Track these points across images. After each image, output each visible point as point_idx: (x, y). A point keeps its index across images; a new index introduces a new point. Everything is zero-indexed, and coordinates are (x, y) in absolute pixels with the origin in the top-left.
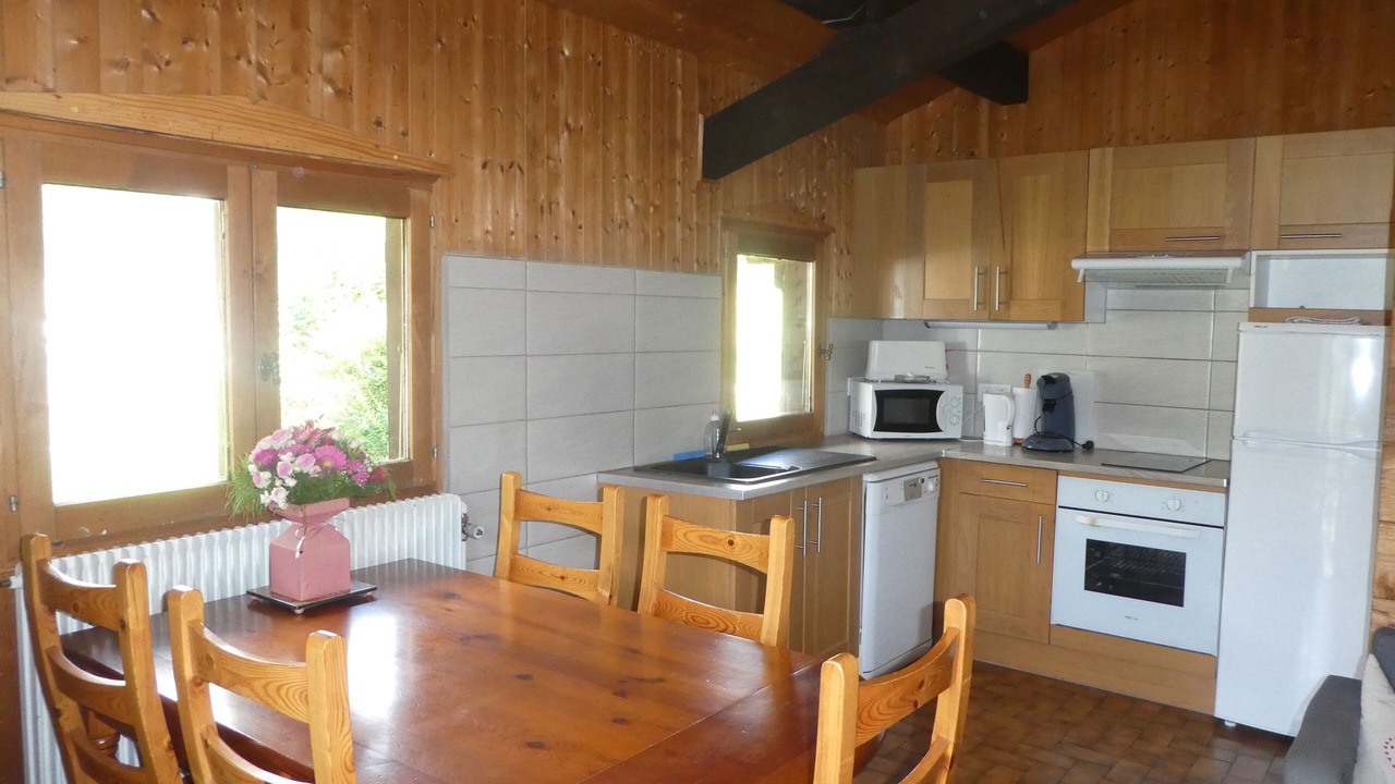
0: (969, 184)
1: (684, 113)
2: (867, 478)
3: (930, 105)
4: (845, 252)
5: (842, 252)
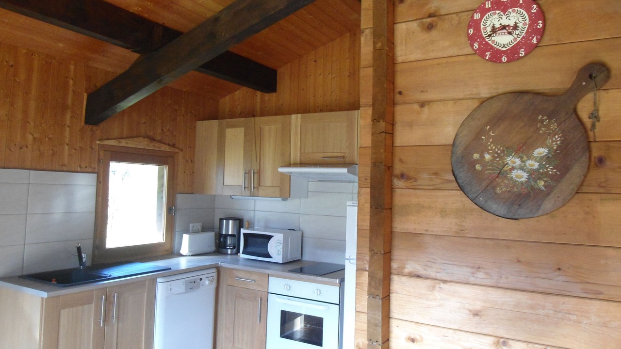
0: (242, 130)
1: (74, 92)
2: (159, 280)
3: (237, 92)
4: (190, 161)
5: (187, 161)
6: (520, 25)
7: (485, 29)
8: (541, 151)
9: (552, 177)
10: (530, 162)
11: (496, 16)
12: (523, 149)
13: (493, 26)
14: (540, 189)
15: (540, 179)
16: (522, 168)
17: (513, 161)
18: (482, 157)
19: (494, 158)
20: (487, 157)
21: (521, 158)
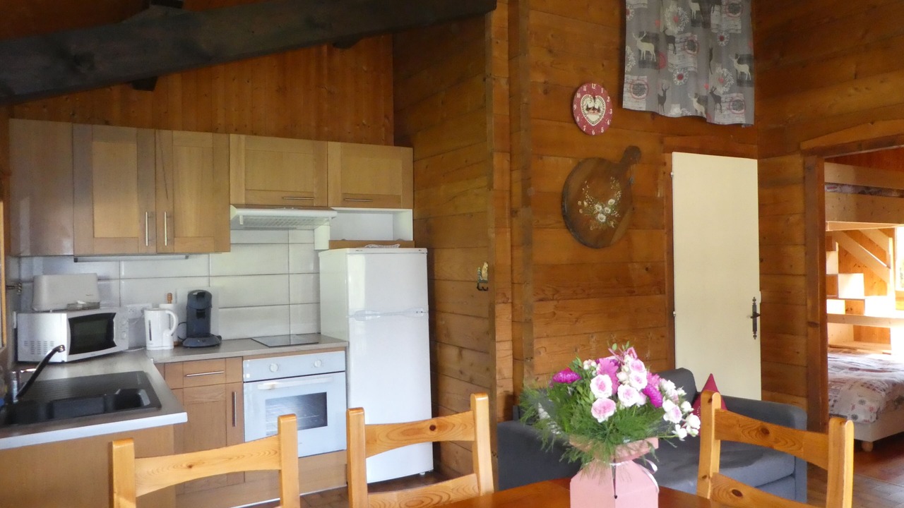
6: (601, 109)
7: (583, 107)
8: (611, 201)
9: (617, 219)
10: (606, 209)
11: (589, 99)
12: (603, 200)
13: (587, 106)
14: (611, 227)
15: (611, 220)
16: (603, 213)
17: (598, 207)
18: (583, 203)
19: (589, 205)
20: (585, 203)
21: (602, 205)
